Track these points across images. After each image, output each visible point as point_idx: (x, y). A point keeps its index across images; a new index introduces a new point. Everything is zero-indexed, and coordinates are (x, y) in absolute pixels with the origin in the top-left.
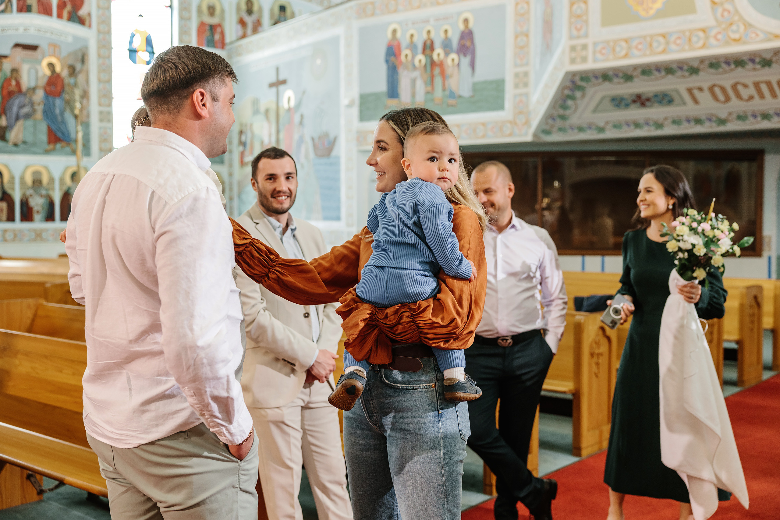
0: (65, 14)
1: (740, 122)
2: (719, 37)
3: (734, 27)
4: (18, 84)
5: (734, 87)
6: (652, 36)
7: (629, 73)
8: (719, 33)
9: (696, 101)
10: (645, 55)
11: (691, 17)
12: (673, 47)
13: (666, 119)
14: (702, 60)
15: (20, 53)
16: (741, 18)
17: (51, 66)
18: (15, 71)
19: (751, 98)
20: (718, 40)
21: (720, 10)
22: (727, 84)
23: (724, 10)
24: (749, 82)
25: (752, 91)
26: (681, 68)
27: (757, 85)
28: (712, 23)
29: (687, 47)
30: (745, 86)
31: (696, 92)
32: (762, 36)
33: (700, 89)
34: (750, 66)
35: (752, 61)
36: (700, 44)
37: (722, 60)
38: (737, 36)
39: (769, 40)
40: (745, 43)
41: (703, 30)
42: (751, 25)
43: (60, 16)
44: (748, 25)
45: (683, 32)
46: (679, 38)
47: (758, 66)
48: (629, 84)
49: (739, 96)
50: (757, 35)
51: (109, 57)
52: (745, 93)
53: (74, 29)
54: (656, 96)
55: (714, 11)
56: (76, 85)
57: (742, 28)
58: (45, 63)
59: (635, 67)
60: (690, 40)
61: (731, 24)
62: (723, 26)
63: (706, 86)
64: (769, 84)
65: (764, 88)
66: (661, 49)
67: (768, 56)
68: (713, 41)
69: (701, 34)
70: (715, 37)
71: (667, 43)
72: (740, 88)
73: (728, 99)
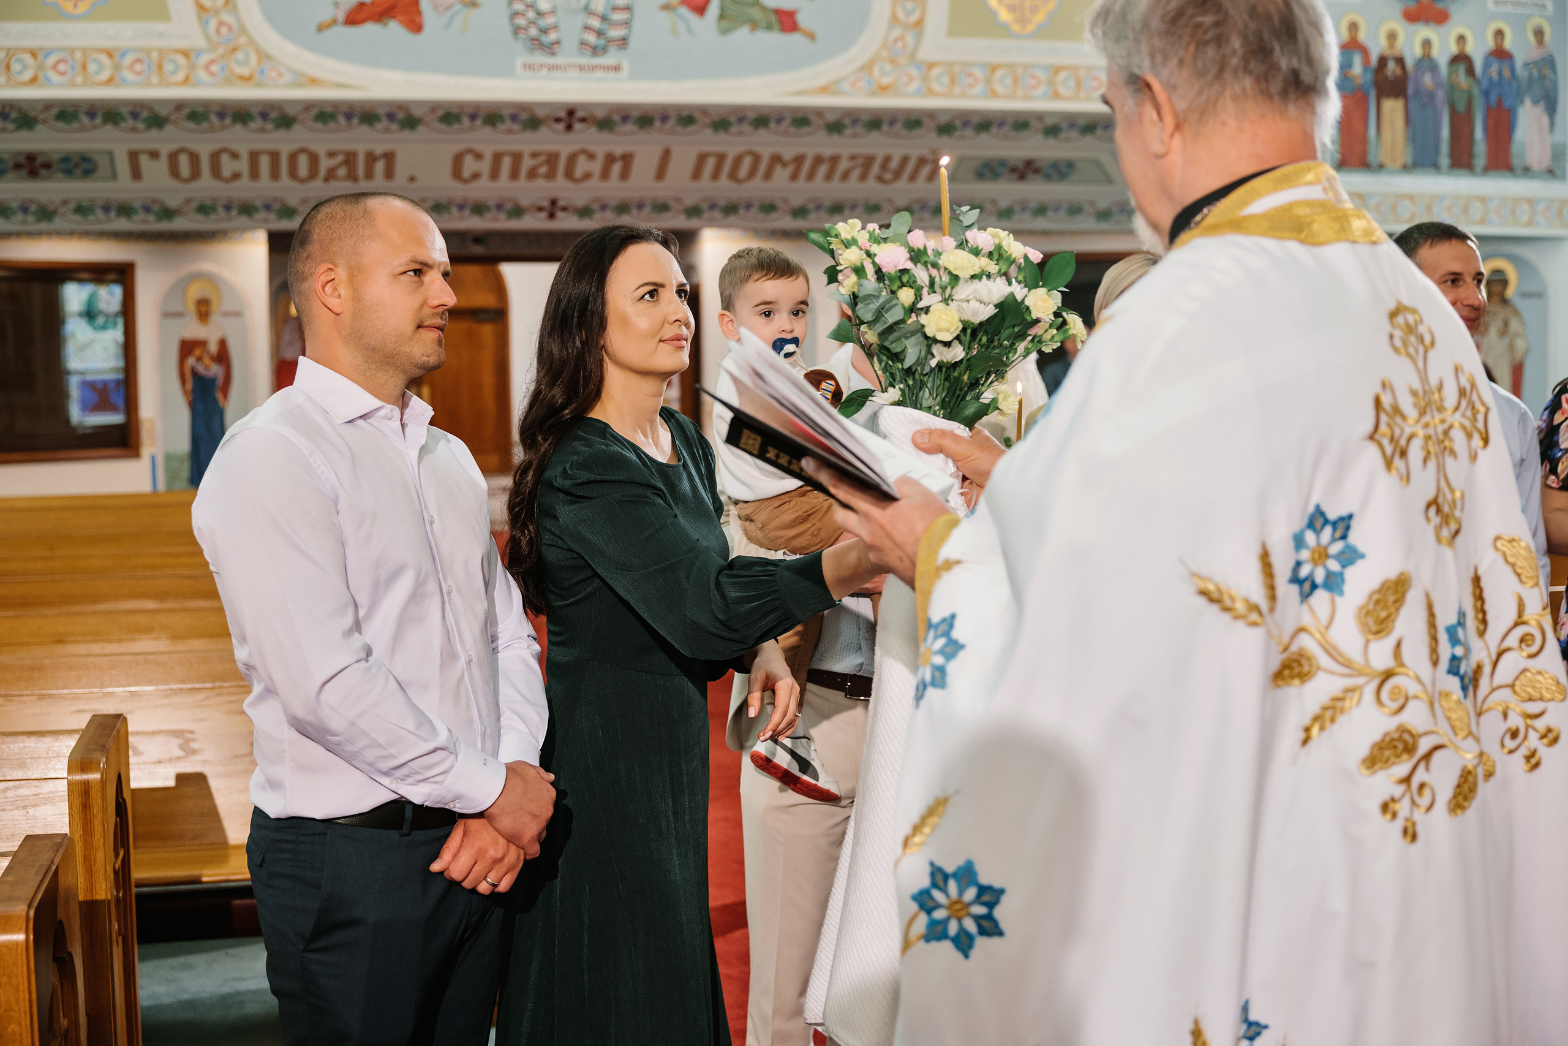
1: (200, 217)
2: (214, 68)
3: (240, 56)
5: (216, 156)
6: (85, 51)
7: (33, 114)
8: (212, 62)
9: (136, 174)
10: (73, 85)
11: (160, 27)
12: (128, 75)
13: (65, 202)
14: (179, 105)
16: (251, 41)
19: (236, 176)
20: (212, 74)
21: (213, 24)
22: (204, 151)
23: (221, 24)
24: (243, 150)
25: (243, 166)
26: (135, 115)
27: (254, 156)
28: (199, 41)
29: (155, 79)
30: (235, 156)
31: (144, 160)
32: (288, 77)
33: (154, 155)
34: (258, 123)
35: (264, 116)
36: (180, 76)
37: (216, 109)
38: (245, 71)
39: (299, 85)
40: (259, 85)
41: (185, 53)
42: (268, 57)
44: (264, 56)
45: (148, 51)
46: (139, 61)
47: (269, 126)
48: (24, 134)
49: (216, 172)
50: (280, 75)
52: (228, 166)
54: (66, 159)
55: (204, 24)
57: (253, 59)
59: (48, 105)
60: (160, 67)
61: (234, 50)
62: (221, 51)
63: (165, 150)
64: (275, 156)
65: (265, 162)
66: (105, 75)
67: (293, 112)
68: (202, 74)
69: (181, 60)
70: (207, 67)
71: (117, 67)
72: (225, 158)
73: (196, 174)
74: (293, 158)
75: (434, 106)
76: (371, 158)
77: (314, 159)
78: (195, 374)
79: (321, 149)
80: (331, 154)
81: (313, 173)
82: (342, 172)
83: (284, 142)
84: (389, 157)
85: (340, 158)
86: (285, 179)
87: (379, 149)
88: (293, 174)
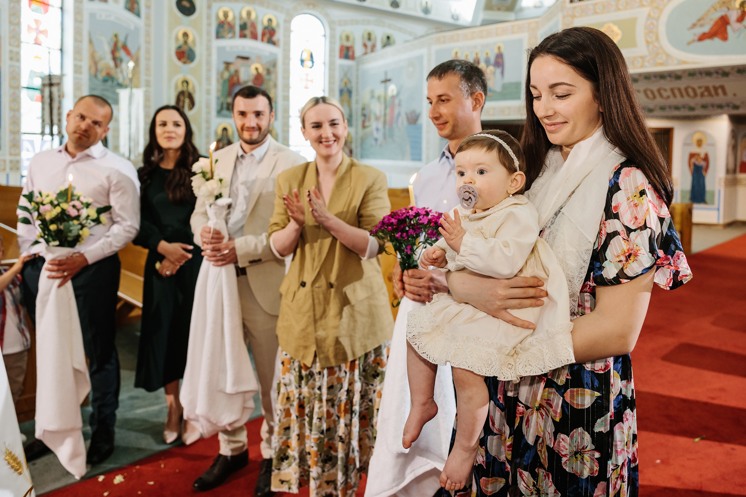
0: (266, 39)
2: (651, 61)
4: (238, 79)
5: (659, 91)
8: (650, 59)
11: (633, 49)
14: (641, 75)
15: (240, 61)
16: (663, 51)
17: (257, 69)
18: (237, 72)
19: (668, 97)
20: (650, 63)
21: (651, 46)
22: (655, 89)
24: (668, 88)
25: (669, 93)
27: (672, 90)
28: (646, 53)
30: (665, 90)
32: (676, 62)
33: (639, 91)
34: (669, 79)
35: (670, 76)
36: (639, 65)
37: (652, 75)
40: (666, 65)
41: (642, 57)
43: (262, 40)
44: (668, 55)
45: (629, 58)
47: (673, 79)
49: (661, 96)
50: (673, 61)
51: (288, 64)
52: (665, 94)
53: (269, 48)
55: (647, 46)
56: (269, 80)
57: (664, 57)
58: (253, 67)
61: (658, 54)
62: (653, 55)
63: (642, 89)
64: (679, 89)
65: (676, 92)
67: (679, 73)
68: (647, 64)
69: (640, 60)
70: (648, 61)
72: (662, 92)
73: (654, 97)
74: (686, 89)
75: (733, 68)
76: (716, 89)
77: (694, 90)
78: (695, 165)
79: (695, 86)
80: (700, 88)
81: (696, 95)
82: (706, 94)
83: (682, 84)
84: (722, 87)
85: (703, 89)
86: (686, 98)
87: (717, 84)
88: (688, 95)
